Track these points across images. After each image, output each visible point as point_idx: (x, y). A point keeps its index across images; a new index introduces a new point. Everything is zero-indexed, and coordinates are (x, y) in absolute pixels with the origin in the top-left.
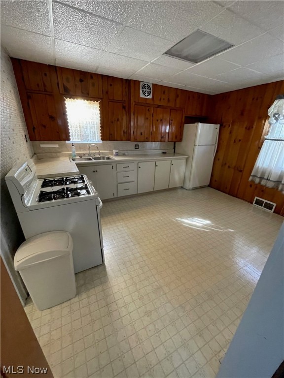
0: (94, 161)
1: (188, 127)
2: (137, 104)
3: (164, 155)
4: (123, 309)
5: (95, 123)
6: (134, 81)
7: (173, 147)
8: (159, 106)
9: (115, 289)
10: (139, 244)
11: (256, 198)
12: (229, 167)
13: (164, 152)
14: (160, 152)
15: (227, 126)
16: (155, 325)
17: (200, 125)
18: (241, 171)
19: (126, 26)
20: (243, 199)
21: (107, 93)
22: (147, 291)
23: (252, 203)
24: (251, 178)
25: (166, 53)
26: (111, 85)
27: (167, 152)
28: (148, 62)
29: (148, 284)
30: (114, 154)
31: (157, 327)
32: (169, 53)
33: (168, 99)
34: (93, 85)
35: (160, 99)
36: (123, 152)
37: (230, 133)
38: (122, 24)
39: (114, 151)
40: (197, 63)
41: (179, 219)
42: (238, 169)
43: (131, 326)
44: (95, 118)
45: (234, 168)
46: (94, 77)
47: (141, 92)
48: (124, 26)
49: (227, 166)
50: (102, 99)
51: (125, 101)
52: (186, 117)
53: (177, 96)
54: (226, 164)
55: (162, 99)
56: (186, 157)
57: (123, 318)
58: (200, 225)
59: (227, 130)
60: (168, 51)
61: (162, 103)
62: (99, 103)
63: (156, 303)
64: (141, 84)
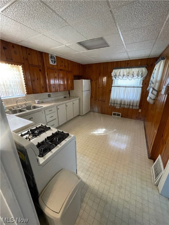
0: (28, 111)
1: (76, 82)
2: (48, 68)
3: (65, 98)
4: (109, 194)
5: (17, 81)
6: (45, 53)
7: (68, 93)
8: (61, 70)
9: (96, 188)
10: (85, 155)
11: (113, 112)
12: (98, 100)
13: (65, 96)
14: (63, 97)
15: (94, 81)
16: (127, 190)
17: (83, 80)
18: (104, 101)
19: (69, 25)
20: (108, 114)
21: (27, 59)
22: (111, 177)
23: (112, 115)
24: (110, 104)
25: (78, 43)
26: (29, 54)
27: (67, 97)
28: (64, 45)
29: (108, 174)
30: (36, 102)
31: (129, 190)
32: (80, 43)
33: (65, 66)
34: (15, 53)
35: (61, 66)
36: (41, 101)
37: (96, 84)
38: (68, 23)
39: (36, 101)
40: (89, 50)
41: (92, 133)
42: (103, 101)
43: (120, 199)
44: (17, 78)
45: (101, 100)
46: (15, 47)
47: (50, 60)
48: (68, 24)
49: (97, 100)
50: (24, 64)
51: (40, 66)
52: (74, 76)
53: (68, 64)
54: (96, 99)
55: (62, 66)
56: (79, 98)
57: (113, 199)
58: (103, 132)
59: (94, 82)
60: (80, 42)
61: (62, 68)
62: (22, 67)
63: (119, 180)
64: (50, 55)
